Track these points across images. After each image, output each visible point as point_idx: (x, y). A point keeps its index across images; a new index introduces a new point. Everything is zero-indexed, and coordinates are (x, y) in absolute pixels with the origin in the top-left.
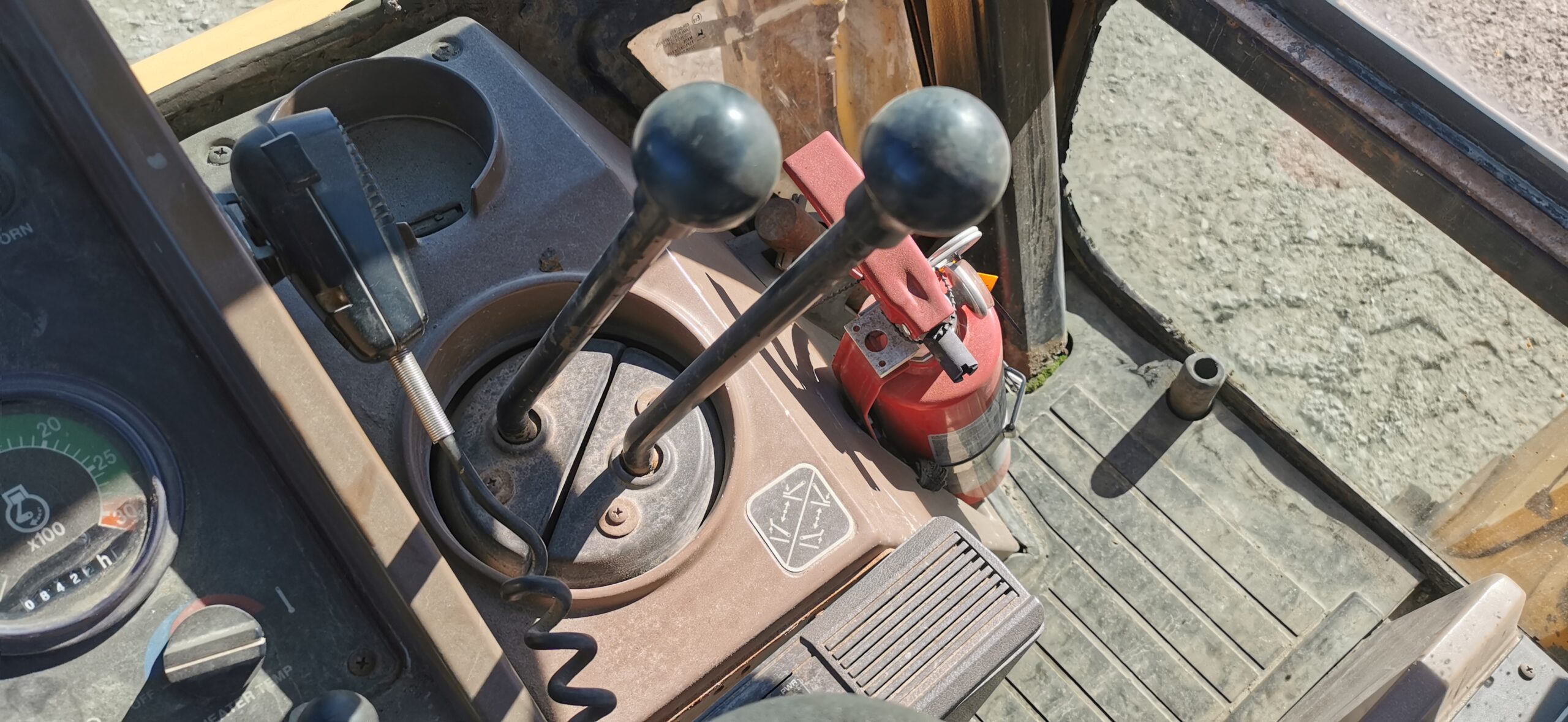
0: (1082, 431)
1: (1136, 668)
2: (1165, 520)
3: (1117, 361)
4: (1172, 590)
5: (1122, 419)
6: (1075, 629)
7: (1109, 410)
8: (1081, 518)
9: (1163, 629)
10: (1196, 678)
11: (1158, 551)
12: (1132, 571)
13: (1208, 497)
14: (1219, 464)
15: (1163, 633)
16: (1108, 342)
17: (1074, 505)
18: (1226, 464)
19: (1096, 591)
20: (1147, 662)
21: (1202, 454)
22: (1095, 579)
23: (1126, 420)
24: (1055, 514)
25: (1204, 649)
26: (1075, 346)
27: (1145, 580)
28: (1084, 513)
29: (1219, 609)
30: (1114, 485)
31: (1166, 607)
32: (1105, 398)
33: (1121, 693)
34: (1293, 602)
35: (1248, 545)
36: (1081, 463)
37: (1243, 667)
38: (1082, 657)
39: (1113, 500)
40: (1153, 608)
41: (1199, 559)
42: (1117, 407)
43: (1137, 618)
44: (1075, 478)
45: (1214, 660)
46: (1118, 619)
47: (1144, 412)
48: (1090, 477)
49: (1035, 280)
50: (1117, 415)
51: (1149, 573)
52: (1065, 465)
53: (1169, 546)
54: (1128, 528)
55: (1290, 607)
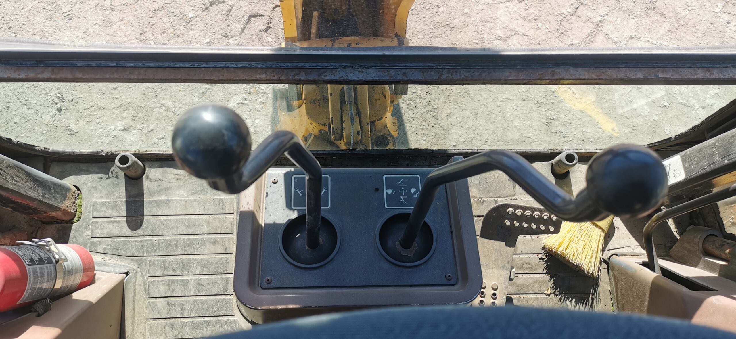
0: (110, 215)
1: (198, 272)
2: (164, 217)
3: (100, 179)
4: (186, 237)
5: (119, 198)
6: (169, 281)
7: (113, 199)
8: (137, 243)
9: (194, 252)
10: (217, 256)
11: (171, 229)
12: (169, 244)
13: (170, 197)
14: (163, 182)
15: (195, 253)
16: (90, 175)
17: (131, 242)
18: (166, 180)
19: (164, 262)
20: (199, 267)
21: (155, 184)
22: (160, 258)
23: (121, 197)
24: (128, 251)
25: (212, 245)
26: (80, 188)
27: (175, 243)
28: (136, 241)
29: (205, 229)
30: (137, 222)
31: (189, 244)
32: (107, 196)
33: (200, 285)
34: (223, 205)
35: (195, 200)
36: (120, 226)
37: (227, 239)
38: (179, 286)
39: (142, 227)
40: (186, 249)
41: (185, 219)
42: (114, 195)
43: (184, 257)
44: (123, 232)
45: (217, 245)
46: (178, 263)
47: (124, 188)
48: (128, 227)
49: (31, 188)
50: (117, 198)
51: (174, 239)
52: (116, 231)
53: (172, 224)
54: (155, 231)
55: (224, 207)
